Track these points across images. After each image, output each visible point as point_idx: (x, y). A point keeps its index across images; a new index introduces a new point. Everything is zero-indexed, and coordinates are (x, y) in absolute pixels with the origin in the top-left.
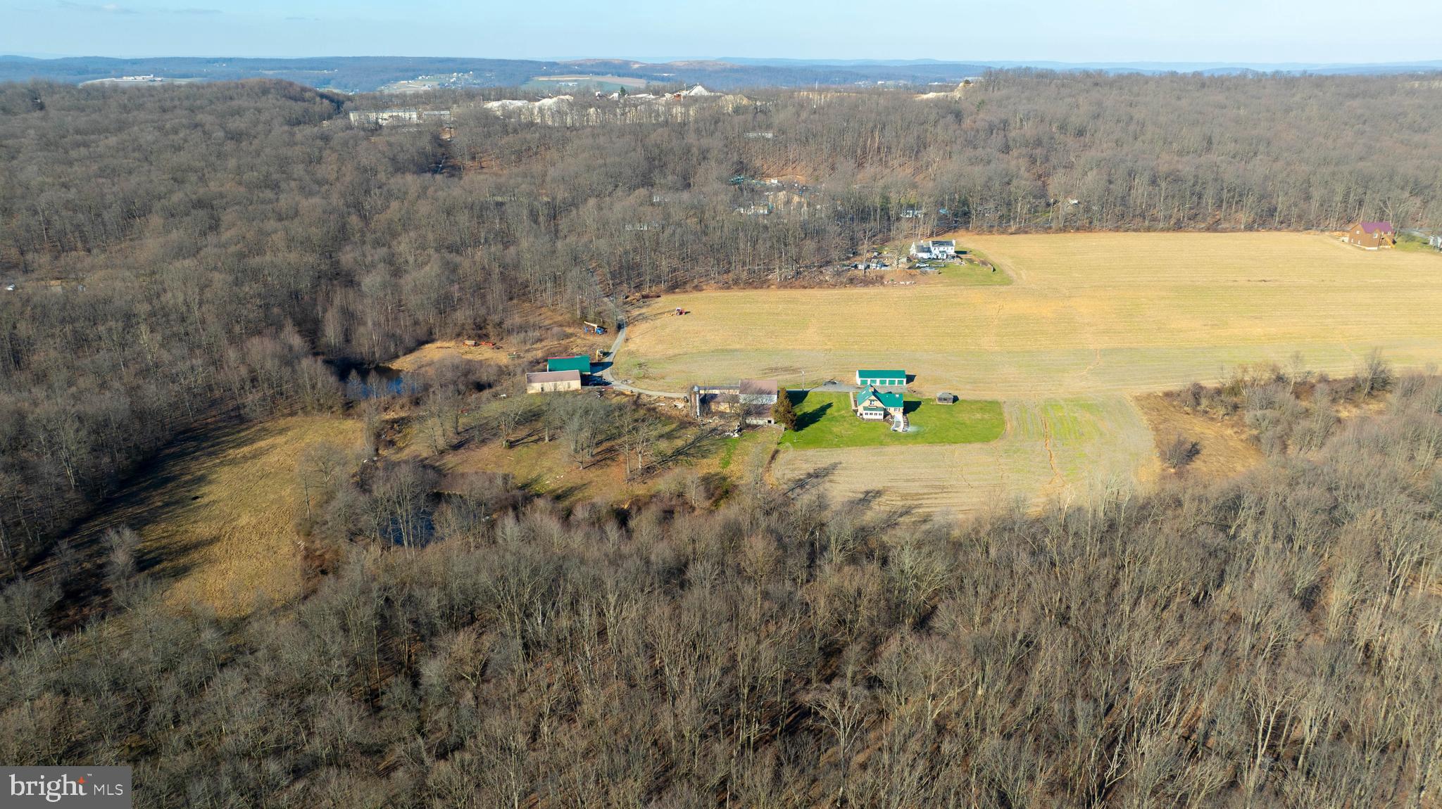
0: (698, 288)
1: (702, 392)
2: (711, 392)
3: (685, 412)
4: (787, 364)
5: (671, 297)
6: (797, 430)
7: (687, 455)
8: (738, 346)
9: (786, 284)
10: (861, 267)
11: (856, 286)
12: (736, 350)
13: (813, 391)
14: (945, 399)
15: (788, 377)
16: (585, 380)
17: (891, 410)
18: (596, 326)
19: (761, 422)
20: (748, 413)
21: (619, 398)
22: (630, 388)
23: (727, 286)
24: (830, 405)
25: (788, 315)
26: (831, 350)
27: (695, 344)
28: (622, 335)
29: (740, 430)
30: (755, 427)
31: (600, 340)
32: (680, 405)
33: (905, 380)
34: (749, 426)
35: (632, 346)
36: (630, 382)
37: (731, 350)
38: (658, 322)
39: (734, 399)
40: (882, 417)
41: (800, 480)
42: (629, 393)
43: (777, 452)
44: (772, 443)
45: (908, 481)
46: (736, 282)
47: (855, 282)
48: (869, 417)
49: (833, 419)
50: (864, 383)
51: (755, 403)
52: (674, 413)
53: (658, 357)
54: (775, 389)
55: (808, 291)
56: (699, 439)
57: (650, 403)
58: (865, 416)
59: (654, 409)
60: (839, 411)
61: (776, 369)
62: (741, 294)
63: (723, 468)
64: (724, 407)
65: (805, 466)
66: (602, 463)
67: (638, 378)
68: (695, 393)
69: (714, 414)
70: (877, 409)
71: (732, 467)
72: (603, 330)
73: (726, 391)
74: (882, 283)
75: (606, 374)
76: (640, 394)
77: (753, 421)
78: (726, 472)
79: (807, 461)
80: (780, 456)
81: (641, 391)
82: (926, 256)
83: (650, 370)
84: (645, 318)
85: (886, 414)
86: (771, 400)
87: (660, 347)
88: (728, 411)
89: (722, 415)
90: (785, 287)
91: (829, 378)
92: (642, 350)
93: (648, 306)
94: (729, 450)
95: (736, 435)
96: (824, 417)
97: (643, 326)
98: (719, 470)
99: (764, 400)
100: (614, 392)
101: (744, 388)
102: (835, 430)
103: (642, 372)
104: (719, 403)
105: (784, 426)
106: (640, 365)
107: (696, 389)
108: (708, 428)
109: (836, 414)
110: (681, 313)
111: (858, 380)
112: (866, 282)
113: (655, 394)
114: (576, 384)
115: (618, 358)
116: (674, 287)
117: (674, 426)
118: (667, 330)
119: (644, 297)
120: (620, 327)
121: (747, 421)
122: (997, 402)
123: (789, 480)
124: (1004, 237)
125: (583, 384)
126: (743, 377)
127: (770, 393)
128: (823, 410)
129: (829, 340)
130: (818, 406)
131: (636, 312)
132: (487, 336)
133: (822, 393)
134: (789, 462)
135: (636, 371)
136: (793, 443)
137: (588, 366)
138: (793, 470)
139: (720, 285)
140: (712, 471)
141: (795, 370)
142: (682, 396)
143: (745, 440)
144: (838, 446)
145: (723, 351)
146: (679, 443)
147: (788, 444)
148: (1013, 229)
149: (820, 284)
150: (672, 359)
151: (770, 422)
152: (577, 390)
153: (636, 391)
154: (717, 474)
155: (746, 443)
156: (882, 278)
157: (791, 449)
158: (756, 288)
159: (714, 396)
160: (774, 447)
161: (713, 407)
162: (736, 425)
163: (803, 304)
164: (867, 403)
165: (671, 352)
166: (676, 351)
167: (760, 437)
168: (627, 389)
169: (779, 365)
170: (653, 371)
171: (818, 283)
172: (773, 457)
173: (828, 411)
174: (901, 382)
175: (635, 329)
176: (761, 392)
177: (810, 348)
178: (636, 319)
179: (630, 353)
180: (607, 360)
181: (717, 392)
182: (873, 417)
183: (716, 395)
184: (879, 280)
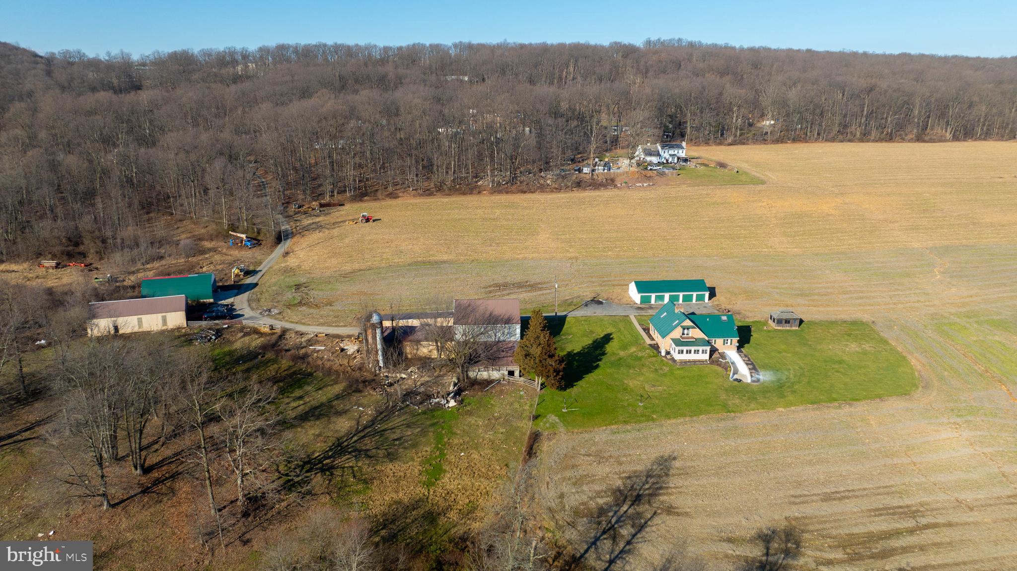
0: (393, 196)
1: (387, 324)
2: (402, 323)
3: (356, 362)
4: (518, 278)
5: (357, 206)
6: (564, 388)
7: (358, 453)
8: (445, 257)
9: (498, 189)
10: (586, 170)
11: (584, 189)
12: (444, 262)
13: (573, 316)
14: (787, 322)
15: (524, 295)
16: (194, 311)
17: (719, 343)
18: (244, 236)
19: (495, 375)
20: (472, 360)
21: (247, 339)
22: (269, 321)
23: (428, 193)
24: (607, 338)
25: (508, 220)
26: (577, 258)
27: (385, 256)
28: (281, 249)
29: (458, 393)
30: (487, 383)
31: (247, 255)
32: (351, 348)
33: (707, 294)
34: (475, 384)
35: (292, 261)
36: (275, 311)
37: (436, 262)
38: (336, 232)
39: (445, 334)
40: (706, 357)
41: (602, 511)
42: (266, 330)
43: (535, 437)
44: (520, 417)
45: (827, 498)
46: (440, 189)
47: (583, 185)
48: (685, 357)
49: (619, 363)
50: (646, 300)
51: (483, 339)
52: (338, 363)
53: (328, 274)
54: (517, 315)
55: (528, 196)
56: (384, 414)
57: (300, 347)
58: (678, 357)
59: (304, 357)
60: (624, 347)
61: (505, 285)
62: (446, 200)
63: (428, 484)
64: (427, 349)
65: (602, 470)
66: (163, 488)
67: (289, 306)
68: (374, 326)
69: (409, 362)
70: (696, 342)
71: (449, 482)
72: (255, 241)
73: (430, 321)
74: (615, 186)
75: (240, 302)
76: (285, 331)
77: (482, 373)
78: (436, 495)
79: (600, 457)
80: (545, 446)
81: (288, 325)
82: (655, 160)
83: (312, 293)
84: (319, 227)
85: (713, 351)
86: (511, 334)
87: (334, 261)
88: (435, 354)
89: (425, 363)
90: (500, 192)
91: (588, 295)
92: (306, 266)
93: (326, 215)
94: (439, 438)
95: (452, 403)
96: (605, 359)
97: (315, 236)
98: (421, 491)
99: (499, 334)
100: (242, 329)
101: (463, 313)
102: (632, 383)
103: (298, 297)
104: (418, 342)
105: (539, 380)
106: (298, 287)
107: (375, 319)
108: (399, 390)
109: (622, 353)
110: (368, 220)
111: (635, 296)
112: (595, 185)
113: (311, 330)
114: (177, 319)
115: (266, 278)
116: (363, 193)
117: (338, 388)
118: (347, 241)
119: (322, 206)
120: (279, 238)
121: (472, 374)
122: (862, 323)
123: (576, 513)
124: (723, 148)
125: (189, 318)
126: (459, 297)
127: (508, 321)
128: (599, 347)
129: (571, 246)
130: (588, 341)
131: (307, 222)
132: (83, 255)
133: (587, 319)
134: (567, 462)
135: (289, 295)
136: (562, 416)
137: (210, 290)
138: (578, 482)
139: (421, 192)
140: (403, 496)
141: (533, 287)
142: (355, 331)
143: (470, 413)
144: (649, 419)
145: (424, 263)
146: (343, 425)
147: (553, 418)
148: (730, 140)
149: (543, 188)
150: (346, 276)
151: (511, 373)
152: (179, 329)
153: (279, 325)
154: (416, 504)
155: (472, 420)
156: (613, 180)
157: (562, 429)
158: (464, 194)
159: (409, 331)
160: (527, 426)
161: (408, 349)
162: (450, 381)
163: (526, 208)
164: (677, 333)
165: (348, 268)
166: (356, 266)
167: (499, 406)
168: (264, 324)
169: (508, 279)
170: (316, 294)
171: (538, 188)
172: (531, 452)
173: (610, 348)
174: (700, 298)
175: (302, 240)
176: (493, 320)
177: (547, 256)
178: (307, 229)
179: (288, 271)
180: (249, 280)
181: (415, 323)
182: (692, 357)
183: (412, 329)
184: (610, 182)
